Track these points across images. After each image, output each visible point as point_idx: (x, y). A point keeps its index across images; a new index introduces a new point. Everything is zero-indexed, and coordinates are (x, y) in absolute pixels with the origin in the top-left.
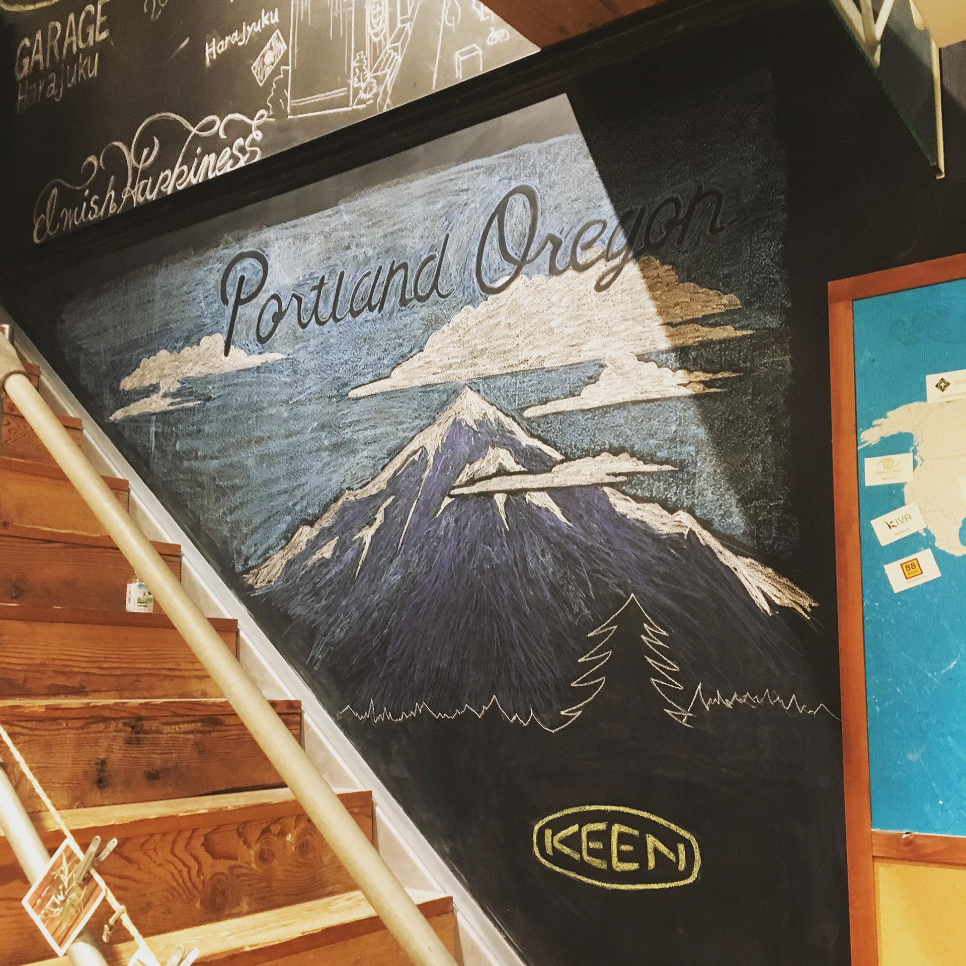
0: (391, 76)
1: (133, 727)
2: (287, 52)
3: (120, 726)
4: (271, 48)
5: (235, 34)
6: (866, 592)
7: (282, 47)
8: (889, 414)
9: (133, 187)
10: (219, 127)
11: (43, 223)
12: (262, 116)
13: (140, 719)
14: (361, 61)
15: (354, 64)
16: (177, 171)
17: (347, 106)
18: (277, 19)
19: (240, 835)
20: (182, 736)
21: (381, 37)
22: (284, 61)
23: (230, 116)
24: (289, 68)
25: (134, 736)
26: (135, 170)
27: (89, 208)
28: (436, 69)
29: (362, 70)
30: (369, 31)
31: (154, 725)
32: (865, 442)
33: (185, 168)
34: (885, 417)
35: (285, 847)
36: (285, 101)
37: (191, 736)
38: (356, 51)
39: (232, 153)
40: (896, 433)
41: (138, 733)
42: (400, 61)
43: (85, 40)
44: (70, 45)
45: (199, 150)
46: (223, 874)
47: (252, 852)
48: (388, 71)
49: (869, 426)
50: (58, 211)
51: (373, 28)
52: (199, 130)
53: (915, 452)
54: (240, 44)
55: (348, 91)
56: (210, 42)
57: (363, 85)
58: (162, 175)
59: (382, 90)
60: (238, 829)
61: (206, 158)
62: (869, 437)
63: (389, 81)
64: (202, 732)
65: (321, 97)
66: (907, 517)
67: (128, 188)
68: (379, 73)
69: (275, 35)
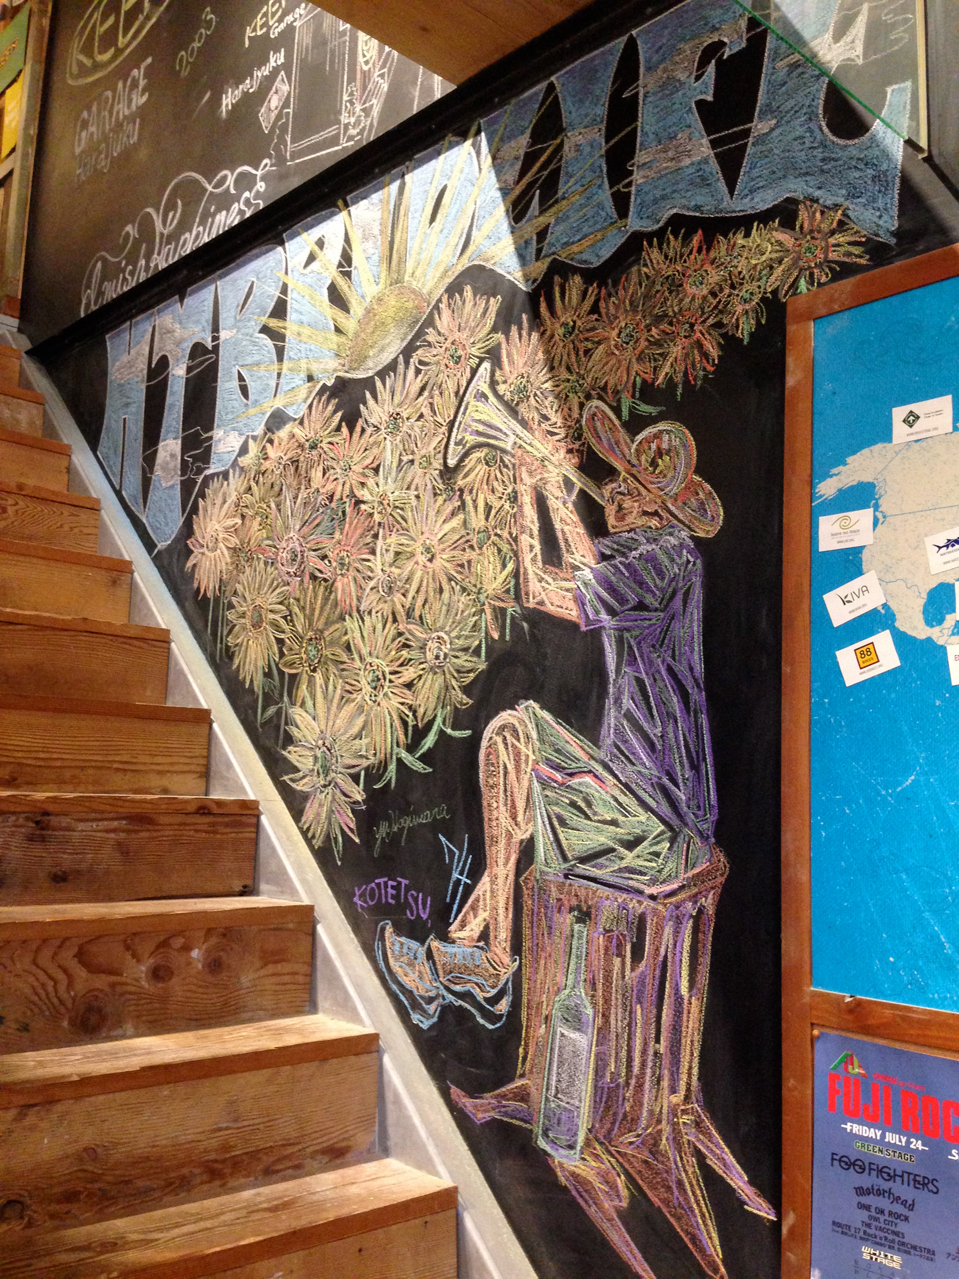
0: (377, 105)
1: (37, 823)
2: (289, 93)
3: (21, 821)
4: (276, 92)
5: (248, 81)
6: (816, 685)
7: (285, 88)
8: (849, 460)
9: (159, 254)
10: (230, 181)
11: (89, 298)
12: (266, 165)
13: (46, 813)
14: (351, 94)
15: (346, 98)
16: (194, 232)
17: (338, 145)
18: (282, 60)
19: (128, 948)
20: (99, 834)
21: (370, 65)
22: (286, 105)
23: (239, 170)
24: (290, 111)
25: (38, 832)
26: (162, 235)
27: (125, 279)
28: (417, 94)
29: (352, 103)
30: (361, 60)
31: (65, 821)
32: (821, 496)
33: (201, 229)
34: (845, 464)
35: (189, 964)
36: (286, 146)
37: (112, 835)
38: (349, 83)
39: (240, 209)
40: (855, 483)
41: (42, 829)
42: (386, 89)
43: (129, 107)
44: (118, 112)
45: (213, 209)
46: (101, 991)
47: (143, 968)
48: (374, 101)
49: (827, 475)
50: (100, 286)
51: (364, 56)
52: (214, 188)
53: (876, 507)
54: (251, 91)
55: (339, 128)
56: (227, 93)
57: (353, 120)
58: (183, 238)
59: (368, 123)
60: (125, 941)
61: (218, 217)
62: (827, 488)
63: (375, 112)
64: (128, 831)
65: (315, 138)
66: (865, 590)
67: (155, 256)
68: (367, 105)
69: (280, 77)
